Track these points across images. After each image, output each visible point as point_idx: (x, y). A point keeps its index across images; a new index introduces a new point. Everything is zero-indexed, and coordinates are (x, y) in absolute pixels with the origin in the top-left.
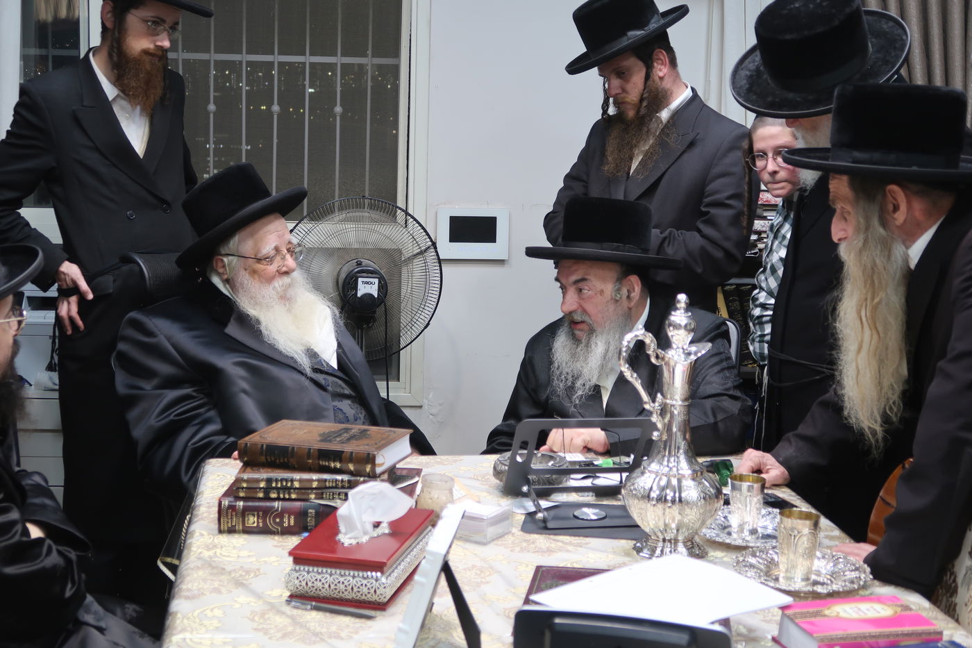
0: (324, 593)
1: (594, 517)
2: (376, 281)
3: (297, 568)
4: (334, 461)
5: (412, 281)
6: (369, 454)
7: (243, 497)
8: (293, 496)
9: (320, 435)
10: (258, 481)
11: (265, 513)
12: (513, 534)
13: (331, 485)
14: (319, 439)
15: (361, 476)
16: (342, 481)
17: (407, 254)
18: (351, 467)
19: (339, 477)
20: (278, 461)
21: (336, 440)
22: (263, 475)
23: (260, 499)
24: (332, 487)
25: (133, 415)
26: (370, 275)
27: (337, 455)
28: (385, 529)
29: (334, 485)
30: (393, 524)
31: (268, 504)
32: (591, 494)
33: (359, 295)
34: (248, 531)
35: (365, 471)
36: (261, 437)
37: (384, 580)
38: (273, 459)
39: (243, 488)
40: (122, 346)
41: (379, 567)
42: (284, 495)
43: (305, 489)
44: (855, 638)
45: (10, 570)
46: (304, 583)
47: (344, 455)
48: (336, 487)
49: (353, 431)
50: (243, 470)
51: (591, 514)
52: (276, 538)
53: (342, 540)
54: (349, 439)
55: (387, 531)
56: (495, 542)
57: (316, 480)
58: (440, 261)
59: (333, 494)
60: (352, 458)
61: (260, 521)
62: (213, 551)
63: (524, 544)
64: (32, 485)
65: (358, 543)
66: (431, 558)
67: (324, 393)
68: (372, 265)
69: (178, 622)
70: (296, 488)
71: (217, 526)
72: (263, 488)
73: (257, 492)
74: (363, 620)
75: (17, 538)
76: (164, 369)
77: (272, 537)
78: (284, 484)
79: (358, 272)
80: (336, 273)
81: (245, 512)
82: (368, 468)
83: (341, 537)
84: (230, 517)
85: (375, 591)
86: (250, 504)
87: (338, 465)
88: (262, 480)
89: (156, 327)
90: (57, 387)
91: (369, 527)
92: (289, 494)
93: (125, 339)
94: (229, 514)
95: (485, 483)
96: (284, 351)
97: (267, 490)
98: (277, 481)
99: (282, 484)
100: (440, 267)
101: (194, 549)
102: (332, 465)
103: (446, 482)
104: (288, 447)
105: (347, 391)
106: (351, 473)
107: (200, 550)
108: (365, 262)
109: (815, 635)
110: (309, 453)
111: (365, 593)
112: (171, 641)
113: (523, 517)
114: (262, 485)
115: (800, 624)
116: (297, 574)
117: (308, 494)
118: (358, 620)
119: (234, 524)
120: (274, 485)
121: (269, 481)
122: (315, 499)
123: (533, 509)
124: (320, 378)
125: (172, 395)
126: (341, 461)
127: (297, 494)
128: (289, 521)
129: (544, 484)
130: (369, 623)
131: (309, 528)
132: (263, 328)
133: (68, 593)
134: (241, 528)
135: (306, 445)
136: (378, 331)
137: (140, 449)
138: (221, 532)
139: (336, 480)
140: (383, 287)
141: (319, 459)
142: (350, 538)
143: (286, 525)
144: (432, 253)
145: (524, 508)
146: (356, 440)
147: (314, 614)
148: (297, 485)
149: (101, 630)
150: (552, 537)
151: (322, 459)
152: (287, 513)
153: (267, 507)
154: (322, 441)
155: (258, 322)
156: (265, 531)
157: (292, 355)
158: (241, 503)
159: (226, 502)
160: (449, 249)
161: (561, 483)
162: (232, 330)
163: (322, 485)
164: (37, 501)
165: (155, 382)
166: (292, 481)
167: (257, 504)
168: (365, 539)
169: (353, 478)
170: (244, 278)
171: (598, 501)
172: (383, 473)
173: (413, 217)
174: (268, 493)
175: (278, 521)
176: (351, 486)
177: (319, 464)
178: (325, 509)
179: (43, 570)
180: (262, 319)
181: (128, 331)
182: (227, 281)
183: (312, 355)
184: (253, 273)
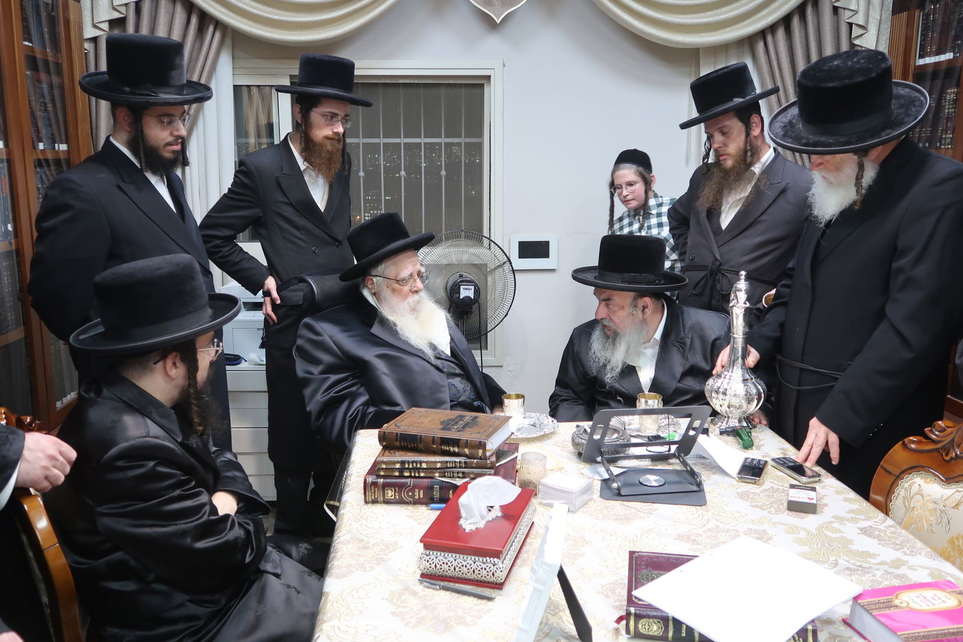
0: (450, 573)
1: (656, 484)
2: (473, 287)
3: (428, 552)
4: (453, 447)
5: (496, 285)
6: (480, 442)
7: (383, 476)
8: (422, 475)
9: (442, 423)
10: (394, 463)
11: (400, 487)
12: (595, 500)
13: (451, 466)
14: (441, 427)
15: (474, 459)
16: (460, 462)
17: (491, 266)
18: (467, 451)
19: (457, 459)
20: (409, 446)
21: (454, 428)
22: (398, 457)
23: (396, 477)
24: (453, 468)
25: (308, 392)
26: (468, 284)
27: (456, 442)
28: (497, 513)
29: (454, 466)
30: (504, 508)
31: (403, 481)
32: (647, 460)
33: (461, 298)
34: (387, 502)
35: (478, 454)
36: (396, 425)
37: (501, 565)
38: (406, 444)
39: (383, 469)
40: (299, 342)
41: (496, 554)
42: (415, 474)
43: (431, 469)
44: (937, 635)
45: (200, 545)
46: (433, 566)
47: (461, 442)
48: (455, 468)
49: (466, 418)
50: (382, 454)
51: (653, 480)
52: (410, 508)
53: (464, 526)
54: (464, 427)
55: (500, 514)
56: (582, 510)
57: (439, 462)
58: (513, 271)
59: (453, 473)
60: (467, 445)
61: (397, 494)
62: (360, 523)
63: (606, 511)
64: (225, 461)
65: (477, 528)
66: (547, 568)
67: (442, 374)
68: (470, 277)
69: (329, 605)
70: (424, 468)
71: (363, 496)
72: (398, 469)
73: (393, 472)
74: (484, 601)
75: (205, 518)
76: (326, 358)
77: (406, 506)
78: (415, 465)
79: (461, 282)
80: (445, 282)
81: (385, 486)
82: (480, 452)
83: (462, 522)
84: (373, 491)
85: (493, 574)
86: (388, 480)
87: (456, 450)
88: (398, 462)
89: (322, 329)
90: (265, 363)
91: (485, 511)
92: (419, 473)
93: (301, 337)
94: (373, 489)
95: (564, 449)
96: (414, 345)
97: (401, 470)
98: (408, 462)
99: (413, 465)
100: (514, 276)
101: (345, 521)
102: (452, 449)
103: (541, 461)
104: (417, 435)
105: (458, 371)
106: (467, 456)
107: (350, 522)
108: (465, 274)
109: (899, 633)
110: (433, 440)
111: (484, 575)
112: (321, 630)
113: (600, 483)
114: (398, 466)
115: (879, 618)
116: (427, 558)
117: (434, 473)
118: (480, 601)
119: (376, 497)
120: (407, 466)
121: (403, 463)
122: (439, 477)
123: (607, 476)
124: (438, 363)
125: (334, 378)
126: (458, 447)
127: (425, 472)
128: (419, 494)
129: (613, 453)
130: (490, 604)
131: (435, 500)
132: (398, 329)
133: (248, 560)
134: (382, 499)
135: (431, 434)
136: (474, 319)
137: (313, 417)
138: (366, 502)
139: (455, 462)
140: (477, 291)
141: (441, 445)
142: (470, 524)
143: (417, 497)
144: (508, 265)
145: (601, 476)
146: (470, 427)
147: (443, 593)
148: (424, 466)
149: (277, 576)
150: (625, 503)
151: (444, 446)
152: (417, 488)
153: (402, 483)
154: (443, 429)
155: (395, 325)
156: (401, 502)
157: (420, 348)
158: (381, 481)
159: (370, 479)
160: (519, 263)
161: (625, 451)
162: (376, 330)
163: (444, 466)
164: (229, 474)
165: (320, 368)
166: (421, 462)
167: (394, 480)
168: (482, 524)
169: (468, 460)
170: (386, 293)
171: (654, 466)
172: (492, 455)
173: (494, 242)
174: (403, 472)
175: (410, 494)
176: (467, 465)
177: (441, 448)
178: (447, 485)
179: (227, 542)
180: (397, 323)
181: (303, 332)
182: (374, 294)
183: (434, 347)
184: (394, 290)
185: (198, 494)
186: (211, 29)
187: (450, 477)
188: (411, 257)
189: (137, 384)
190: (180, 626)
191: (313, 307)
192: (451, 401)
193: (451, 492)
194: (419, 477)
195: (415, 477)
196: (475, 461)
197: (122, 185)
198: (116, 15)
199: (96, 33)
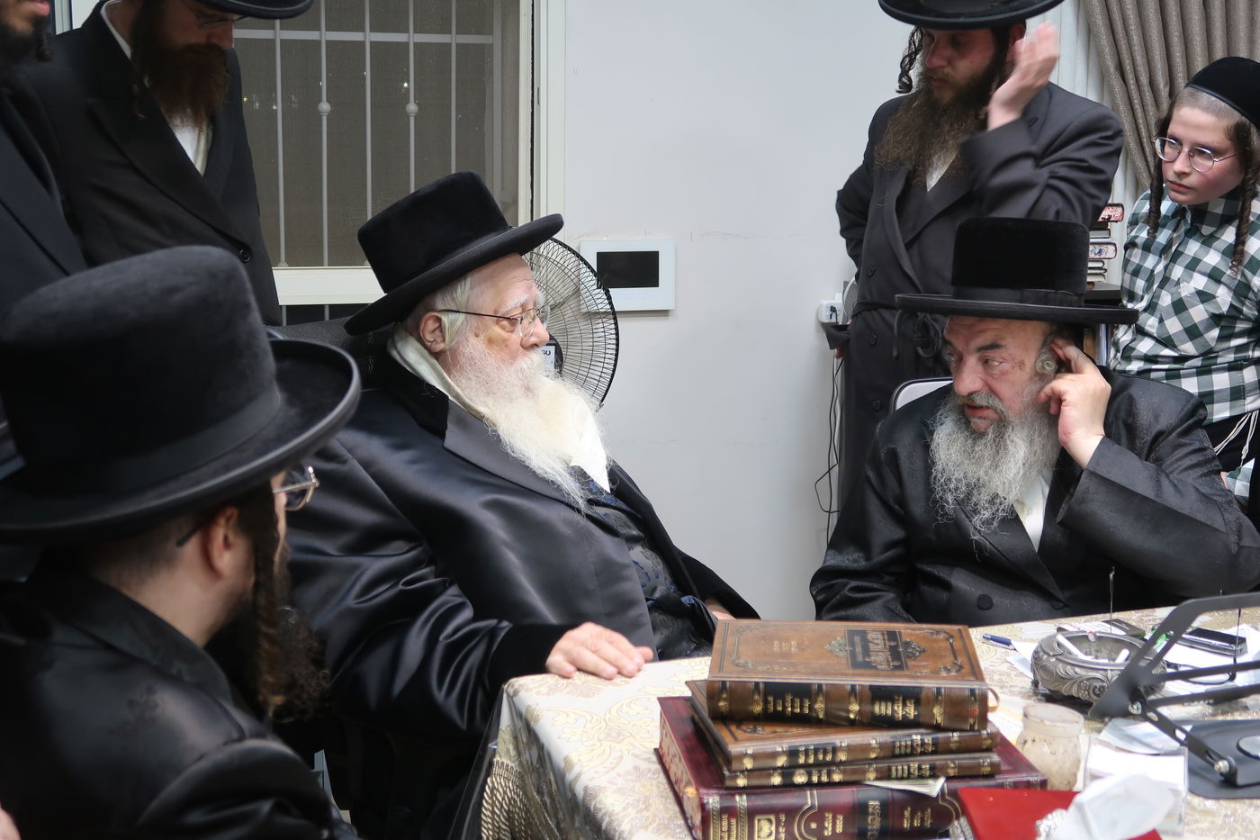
4: (904, 706)
7: (744, 788)
8: (837, 777)
10: (774, 755)
11: (789, 816)
13: (903, 752)
14: (849, 662)
15: (954, 730)
16: (922, 741)
18: (938, 714)
19: (915, 736)
20: (789, 711)
23: (775, 789)
24: (906, 755)
27: (906, 695)
29: (908, 751)
31: (790, 796)
35: (965, 720)
38: (781, 707)
39: (746, 771)
42: (819, 777)
43: (859, 758)
47: (924, 695)
48: (912, 754)
54: (896, 659)
57: (875, 745)
60: (938, 699)
61: (782, 830)
67: (617, 540)
70: (841, 763)
72: (782, 768)
73: (770, 776)
78: (821, 757)
81: (752, 813)
84: (725, 828)
86: (759, 799)
87: (910, 712)
88: (781, 753)
92: (829, 774)
94: (725, 823)
96: (540, 472)
97: (787, 772)
98: (806, 752)
99: (815, 757)
102: (900, 713)
104: (810, 685)
105: (634, 531)
106: (938, 726)
114: (781, 761)
117: (864, 772)
120: (802, 760)
121: (793, 753)
122: (877, 779)
126: (917, 706)
127: (843, 772)
128: (833, 825)
131: (869, 833)
135: (841, 680)
141: (873, 702)
143: (828, 833)
146: (910, 658)
148: (842, 757)
151: (878, 705)
152: (829, 812)
153: (791, 802)
157: (552, 477)
158: (741, 801)
159: (717, 799)
162: (455, 441)
163: (886, 752)
166: (835, 750)
167: (771, 799)
169: (941, 735)
170: (473, 351)
174: (792, 774)
175: (814, 826)
176: (938, 749)
177: (873, 713)
178: (897, 795)
187: (902, 778)
192: (646, 599)
193: (907, 813)
194: (831, 784)
195: (820, 785)
196: (955, 734)
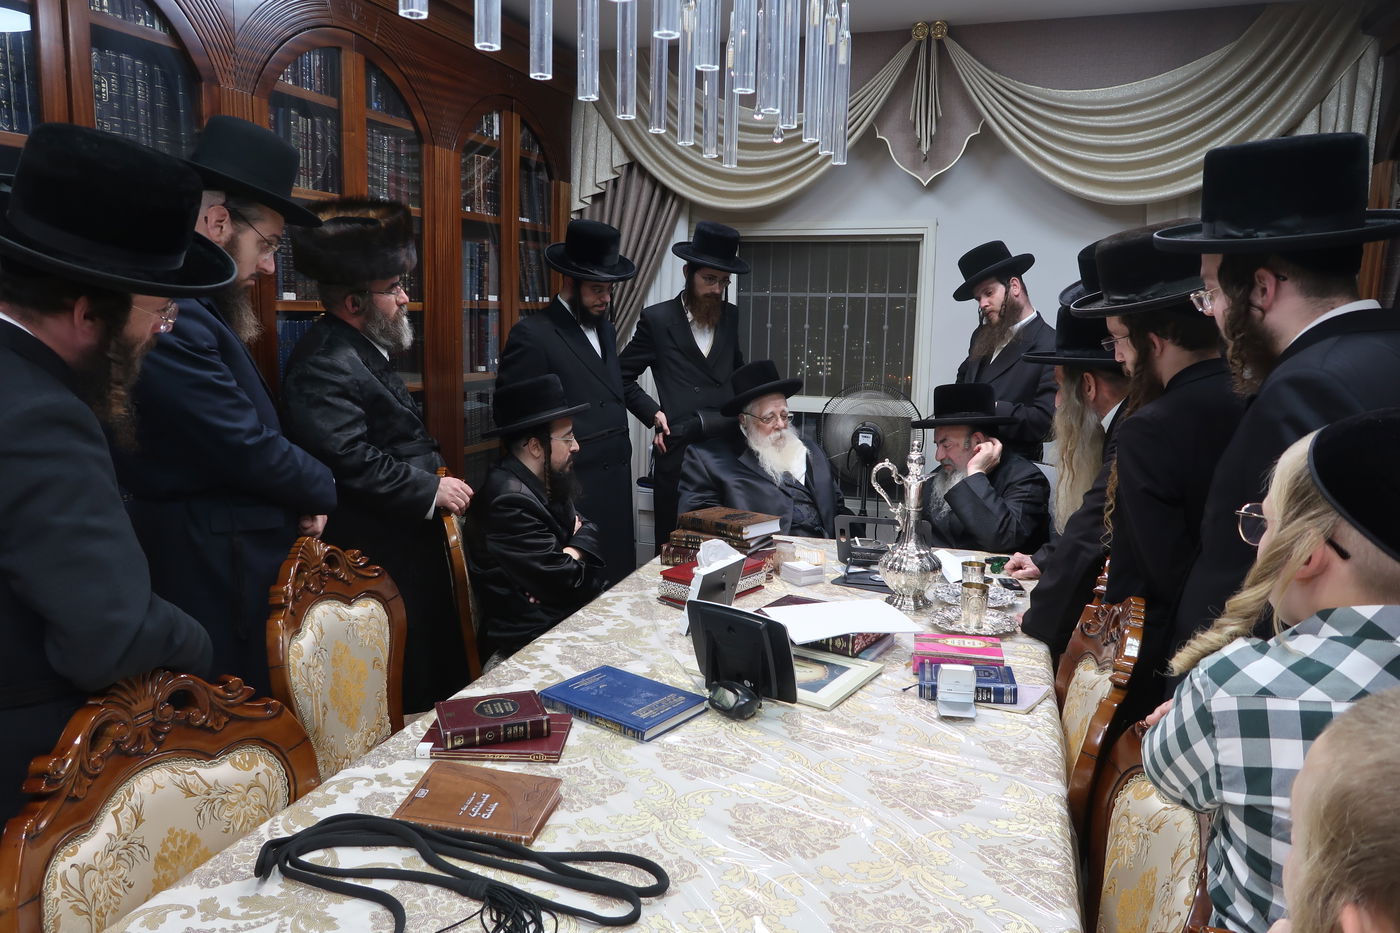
0: (675, 596)
2: (873, 436)
3: (665, 581)
6: (739, 527)
7: (674, 546)
9: (726, 515)
11: (684, 555)
12: (825, 583)
15: (736, 540)
18: (731, 533)
21: (729, 518)
26: (871, 432)
33: (859, 444)
42: (695, 546)
46: (665, 591)
47: (728, 527)
60: (731, 529)
61: (681, 560)
67: (789, 499)
68: (875, 426)
73: (681, 543)
76: (698, 479)
79: (863, 430)
81: (674, 554)
82: (739, 535)
83: (696, 568)
84: (667, 556)
89: (698, 454)
92: (698, 546)
93: (684, 461)
96: (767, 472)
105: (807, 499)
106: (731, 537)
110: (711, 524)
113: (841, 574)
114: (684, 539)
116: (664, 586)
119: (668, 560)
124: (789, 490)
132: (759, 458)
134: (672, 563)
138: (662, 564)
141: (716, 528)
142: (702, 569)
145: (846, 570)
147: (666, 607)
154: (721, 518)
155: (758, 454)
157: (771, 475)
162: (743, 458)
169: (731, 540)
170: (753, 428)
179: (563, 570)
180: (760, 451)
181: (686, 456)
182: (745, 428)
183: (787, 475)
184: (758, 427)
185: (549, 536)
186: (670, 200)
188: (775, 399)
189: (523, 461)
190: (534, 625)
191: (699, 437)
192: (793, 523)
197: (559, 330)
198: (598, 191)
199: (582, 206)
